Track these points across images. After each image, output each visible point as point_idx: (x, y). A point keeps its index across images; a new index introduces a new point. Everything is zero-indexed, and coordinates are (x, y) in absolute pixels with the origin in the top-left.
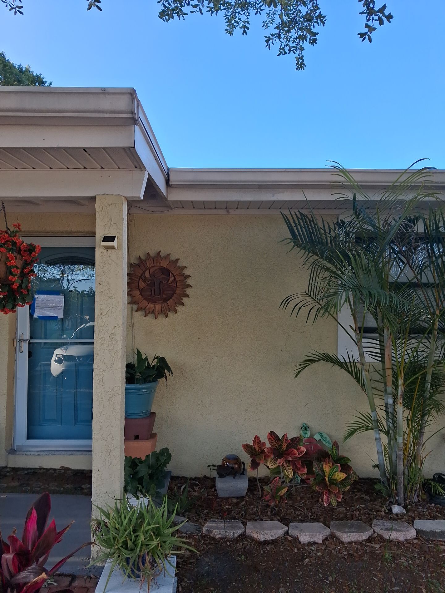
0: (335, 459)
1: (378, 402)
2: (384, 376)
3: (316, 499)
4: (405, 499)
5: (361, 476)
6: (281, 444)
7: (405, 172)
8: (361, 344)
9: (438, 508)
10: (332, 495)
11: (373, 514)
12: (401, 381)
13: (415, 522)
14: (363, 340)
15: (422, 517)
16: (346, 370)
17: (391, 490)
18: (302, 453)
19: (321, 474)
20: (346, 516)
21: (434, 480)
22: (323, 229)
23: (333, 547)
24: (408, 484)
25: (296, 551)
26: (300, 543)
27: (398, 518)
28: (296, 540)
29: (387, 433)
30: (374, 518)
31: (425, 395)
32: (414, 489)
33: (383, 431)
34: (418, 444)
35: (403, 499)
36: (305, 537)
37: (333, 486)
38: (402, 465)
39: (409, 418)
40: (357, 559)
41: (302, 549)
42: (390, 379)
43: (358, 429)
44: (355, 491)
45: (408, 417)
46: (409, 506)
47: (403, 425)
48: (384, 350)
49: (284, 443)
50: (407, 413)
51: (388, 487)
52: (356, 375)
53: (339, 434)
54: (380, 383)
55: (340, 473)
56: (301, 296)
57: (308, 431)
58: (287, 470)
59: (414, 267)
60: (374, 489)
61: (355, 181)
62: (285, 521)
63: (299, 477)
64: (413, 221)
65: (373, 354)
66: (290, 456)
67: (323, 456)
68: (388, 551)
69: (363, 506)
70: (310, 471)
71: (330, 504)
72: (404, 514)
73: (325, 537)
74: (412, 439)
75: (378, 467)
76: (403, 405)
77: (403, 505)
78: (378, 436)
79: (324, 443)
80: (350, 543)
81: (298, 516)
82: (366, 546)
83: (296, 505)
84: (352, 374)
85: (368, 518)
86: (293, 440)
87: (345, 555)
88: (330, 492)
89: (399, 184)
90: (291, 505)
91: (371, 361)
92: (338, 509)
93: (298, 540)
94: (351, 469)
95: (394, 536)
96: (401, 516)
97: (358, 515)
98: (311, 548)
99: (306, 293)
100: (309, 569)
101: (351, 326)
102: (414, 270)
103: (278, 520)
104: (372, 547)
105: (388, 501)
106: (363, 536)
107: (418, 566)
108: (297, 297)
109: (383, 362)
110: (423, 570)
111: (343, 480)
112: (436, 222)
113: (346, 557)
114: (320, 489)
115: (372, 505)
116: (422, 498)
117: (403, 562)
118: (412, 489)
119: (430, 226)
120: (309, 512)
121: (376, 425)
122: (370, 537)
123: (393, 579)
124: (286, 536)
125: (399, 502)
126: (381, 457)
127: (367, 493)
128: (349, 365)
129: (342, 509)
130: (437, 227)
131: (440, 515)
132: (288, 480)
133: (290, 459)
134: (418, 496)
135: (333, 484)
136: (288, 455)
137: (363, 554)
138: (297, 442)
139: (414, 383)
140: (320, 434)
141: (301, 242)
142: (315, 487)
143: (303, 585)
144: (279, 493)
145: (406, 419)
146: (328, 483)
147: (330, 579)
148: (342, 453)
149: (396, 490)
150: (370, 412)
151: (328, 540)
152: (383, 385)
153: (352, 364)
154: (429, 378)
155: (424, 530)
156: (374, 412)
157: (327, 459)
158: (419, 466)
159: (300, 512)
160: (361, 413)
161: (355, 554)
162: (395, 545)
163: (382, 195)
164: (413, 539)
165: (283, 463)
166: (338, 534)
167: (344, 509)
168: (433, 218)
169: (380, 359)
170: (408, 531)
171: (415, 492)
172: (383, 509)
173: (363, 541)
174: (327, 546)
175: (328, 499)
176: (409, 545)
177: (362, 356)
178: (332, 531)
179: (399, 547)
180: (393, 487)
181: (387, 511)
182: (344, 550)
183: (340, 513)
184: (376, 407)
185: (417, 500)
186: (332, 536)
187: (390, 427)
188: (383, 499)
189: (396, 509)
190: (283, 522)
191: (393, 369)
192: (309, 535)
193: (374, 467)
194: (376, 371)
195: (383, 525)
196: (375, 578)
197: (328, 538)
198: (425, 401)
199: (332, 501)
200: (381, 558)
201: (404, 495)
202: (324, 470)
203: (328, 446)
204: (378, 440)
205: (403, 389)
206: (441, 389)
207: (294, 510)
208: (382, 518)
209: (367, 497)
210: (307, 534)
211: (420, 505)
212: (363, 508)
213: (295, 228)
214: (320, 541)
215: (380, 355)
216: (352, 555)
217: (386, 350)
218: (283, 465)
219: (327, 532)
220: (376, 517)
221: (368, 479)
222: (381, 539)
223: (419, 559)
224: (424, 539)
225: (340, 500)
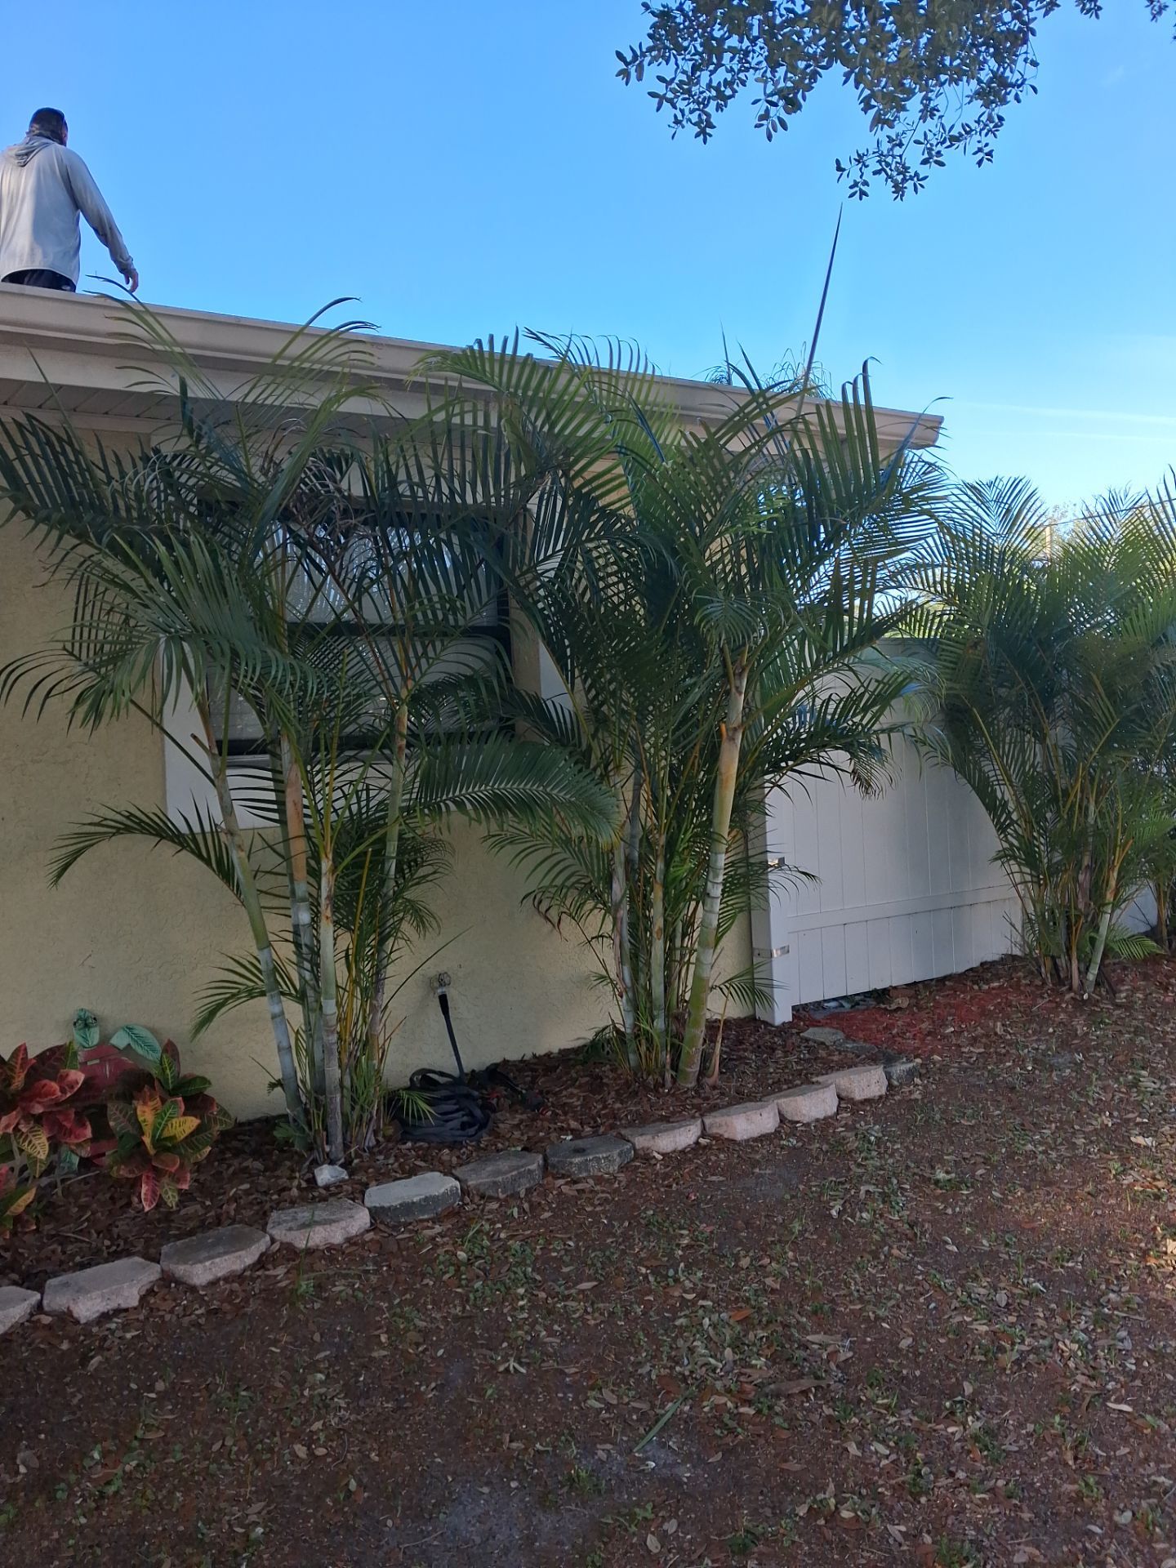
0: (171, 1086)
1: (276, 924)
2: (287, 858)
3: (123, 1202)
4: (346, 1147)
5: (242, 1118)
6: (9, 1073)
7: (300, 332)
8: (224, 781)
9: (420, 1148)
10: (165, 1180)
11: (271, 1200)
12: (326, 865)
13: (368, 1192)
14: (229, 772)
15: (383, 1177)
16: (193, 852)
17: (312, 1134)
18: (72, 1087)
19: (130, 1129)
20: (203, 1222)
21: (412, 1087)
22: (101, 466)
23: (170, 1304)
24: (353, 1108)
25: (65, 1346)
26: (77, 1322)
27: (332, 1191)
28: (66, 1318)
29: (301, 997)
30: (272, 1208)
31: (385, 890)
32: (366, 1116)
33: (290, 994)
34: (374, 1009)
35: (341, 1147)
36: (89, 1304)
37: (165, 1156)
38: (336, 1067)
39: (350, 952)
40: (229, 1317)
41: (82, 1338)
42: (300, 863)
43: (227, 999)
44: (228, 1155)
45: (348, 949)
46: (356, 1161)
47: (336, 970)
48: (283, 792)
49: (17, 1070)
50: (346, 940)
51: (306, 1128)
52: (219, 861)
53: (177, 1023)
54: (280, 877)
55: (182, 1119)
56: (53, 658)
57: (92, 1030)
58: (30, 1142)
59: (344, 581)
60: (274, 1140)
61: (177, 344)
62: (33, 1280)
63: (74, 1156)
64: (339, 462)
65: (254, 805)
66: (39, 1103)
67: (136, 1083)
68: (306, 1276)
69: (246, 1186)
70: (102, 1132)
71: (161, 1203)
72: (343, 1181)
73: (145, 1288)
74: (359, 1002)
75: (282, 1085)
76: (336, 923)
77: (342, 1160)
78: (276, 1009)
79: (140, 1051)
80: (214, 1283)
81: (73, 1256)
82: (253, 1280)
83: (68, 1231)
84: (208, 862)
85: (257, 1213)
86: (41, 1057)
87: (199, 1316)
88: (158, 1174)
89: (287, 363)
90: (53, 1232)
91: (257, 825)
92: (183, 1212)
93: (72, 1316)
94: (212, 1104)
95: (319, 1237)
96: (337, 1187)
97: (232, 1213)
98: (108, 1326)
99: (64, 649)
100: (101, 1379)
101: (195, 737)
102: (345, 587)
103: (15, 1283)
104: (268, 1277)
105: (306, 1160)
106: (247, 1257)
107: (374, 1289)
108: (41, 661)
109: (283, 822)
110: (386, 1295)
111: (192, 1134)
112: (389, 470)
113: (202, 1321)
114: (131, 1172)
115: (269, 1178)
116: (384, 1136)
117: (341, 1292)
118: (361, 1118)
119: (377, 478)
120: (105, 1238)
121: (271, 982)
122: (262, 1255)
123: (317, 1337)
124: (35, 1318)
125: (332, 1157)
126: (287, 1059)
127: (256, 1154)
128: (200, 839)
129: (192, 1209)
130: (394, 483)
131: (422, 1164)
132: (39, 1169)
133: (38, 1109)
134: (376, 1133)
135: (168, 1149)
136: (31, 1099)
137: (246, 1300)
138: (58, 1060)
139: (357, 864)
140: (129, 1029)
141: (37, 501)
142: (118, 1170)
143: (85, 1424)
144: (12, 1209)
145: (343, 954)
146: (152, 1152)
147: (160, 1386)
148: (187, 1068)
149: (326, 1129)
150: (256, 953)
151: (156, 1293)
152: (286, 881)
153: (209, 838)
154: (392, 848)
155: (386, 1205)
156: (266, 951)
157: (146, 1088)
158: (376, 1062)
159: (79, 1245)
160: (237, 958)
161: (227, 1307)
162: (323, 1257)
163: (246, 389)
164: (362, 1234)
165: (18, 1124)
166: (180, 1270)
167: (198, 1207)
168: (381, 456)
169: (276, 816)
170: (351, 1217)
171: (368, 1124)
172: (296, 1183)
173: (245, 1270)
174: (151, 1310)
175: (154, 1192)
176: (355, 1248)
177: (228, 811)
178: (166, 1268)
179: (332, 1260)
180: (318, 1125)
181: (304, 1185)
182: (197, 1306)
183: (188, 1218)
184: (271, 937)
185: (373, 1142)
186: (167, 1279)
187: (306, 982)
188: (296, 1157)
189: (326, 1175)
190: (26, 1284)
191: (309, 838)
192: (103, 1296)
193: (272, 1086)
194: (269, 846)
195: (295, 1219)
196: (273, 1349)
197: (156, 1289)
198: (385, 906)
199: (166, 1193)
200: (290, 1296)
201: (344, 1139)
202: (141, 1119)
203: (151, 1058)
204: (278, 1019)
205: (332, 882)
206: (422, 872)
207: (61, 1244)
208: (293, 1203)
209: (258, 1165)
210: (94, 1294)
211: (380, 1153)
212: (247, 1193)
213: (17, 464)
214: (135, 1303)
215: (275, 807)
216: (216, 1311)
217: (288, 791)
218: (16, 1129)
219: (150, 1274)
220: (277, 1206)
221: (259, 1120)
222: (289, 1252)
223: (376, 1272)
224: (387, 1225)
225: (185, 1187)
